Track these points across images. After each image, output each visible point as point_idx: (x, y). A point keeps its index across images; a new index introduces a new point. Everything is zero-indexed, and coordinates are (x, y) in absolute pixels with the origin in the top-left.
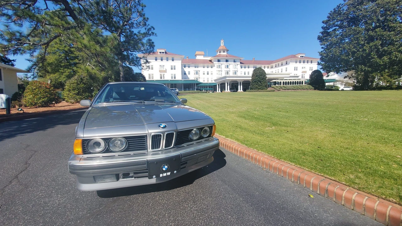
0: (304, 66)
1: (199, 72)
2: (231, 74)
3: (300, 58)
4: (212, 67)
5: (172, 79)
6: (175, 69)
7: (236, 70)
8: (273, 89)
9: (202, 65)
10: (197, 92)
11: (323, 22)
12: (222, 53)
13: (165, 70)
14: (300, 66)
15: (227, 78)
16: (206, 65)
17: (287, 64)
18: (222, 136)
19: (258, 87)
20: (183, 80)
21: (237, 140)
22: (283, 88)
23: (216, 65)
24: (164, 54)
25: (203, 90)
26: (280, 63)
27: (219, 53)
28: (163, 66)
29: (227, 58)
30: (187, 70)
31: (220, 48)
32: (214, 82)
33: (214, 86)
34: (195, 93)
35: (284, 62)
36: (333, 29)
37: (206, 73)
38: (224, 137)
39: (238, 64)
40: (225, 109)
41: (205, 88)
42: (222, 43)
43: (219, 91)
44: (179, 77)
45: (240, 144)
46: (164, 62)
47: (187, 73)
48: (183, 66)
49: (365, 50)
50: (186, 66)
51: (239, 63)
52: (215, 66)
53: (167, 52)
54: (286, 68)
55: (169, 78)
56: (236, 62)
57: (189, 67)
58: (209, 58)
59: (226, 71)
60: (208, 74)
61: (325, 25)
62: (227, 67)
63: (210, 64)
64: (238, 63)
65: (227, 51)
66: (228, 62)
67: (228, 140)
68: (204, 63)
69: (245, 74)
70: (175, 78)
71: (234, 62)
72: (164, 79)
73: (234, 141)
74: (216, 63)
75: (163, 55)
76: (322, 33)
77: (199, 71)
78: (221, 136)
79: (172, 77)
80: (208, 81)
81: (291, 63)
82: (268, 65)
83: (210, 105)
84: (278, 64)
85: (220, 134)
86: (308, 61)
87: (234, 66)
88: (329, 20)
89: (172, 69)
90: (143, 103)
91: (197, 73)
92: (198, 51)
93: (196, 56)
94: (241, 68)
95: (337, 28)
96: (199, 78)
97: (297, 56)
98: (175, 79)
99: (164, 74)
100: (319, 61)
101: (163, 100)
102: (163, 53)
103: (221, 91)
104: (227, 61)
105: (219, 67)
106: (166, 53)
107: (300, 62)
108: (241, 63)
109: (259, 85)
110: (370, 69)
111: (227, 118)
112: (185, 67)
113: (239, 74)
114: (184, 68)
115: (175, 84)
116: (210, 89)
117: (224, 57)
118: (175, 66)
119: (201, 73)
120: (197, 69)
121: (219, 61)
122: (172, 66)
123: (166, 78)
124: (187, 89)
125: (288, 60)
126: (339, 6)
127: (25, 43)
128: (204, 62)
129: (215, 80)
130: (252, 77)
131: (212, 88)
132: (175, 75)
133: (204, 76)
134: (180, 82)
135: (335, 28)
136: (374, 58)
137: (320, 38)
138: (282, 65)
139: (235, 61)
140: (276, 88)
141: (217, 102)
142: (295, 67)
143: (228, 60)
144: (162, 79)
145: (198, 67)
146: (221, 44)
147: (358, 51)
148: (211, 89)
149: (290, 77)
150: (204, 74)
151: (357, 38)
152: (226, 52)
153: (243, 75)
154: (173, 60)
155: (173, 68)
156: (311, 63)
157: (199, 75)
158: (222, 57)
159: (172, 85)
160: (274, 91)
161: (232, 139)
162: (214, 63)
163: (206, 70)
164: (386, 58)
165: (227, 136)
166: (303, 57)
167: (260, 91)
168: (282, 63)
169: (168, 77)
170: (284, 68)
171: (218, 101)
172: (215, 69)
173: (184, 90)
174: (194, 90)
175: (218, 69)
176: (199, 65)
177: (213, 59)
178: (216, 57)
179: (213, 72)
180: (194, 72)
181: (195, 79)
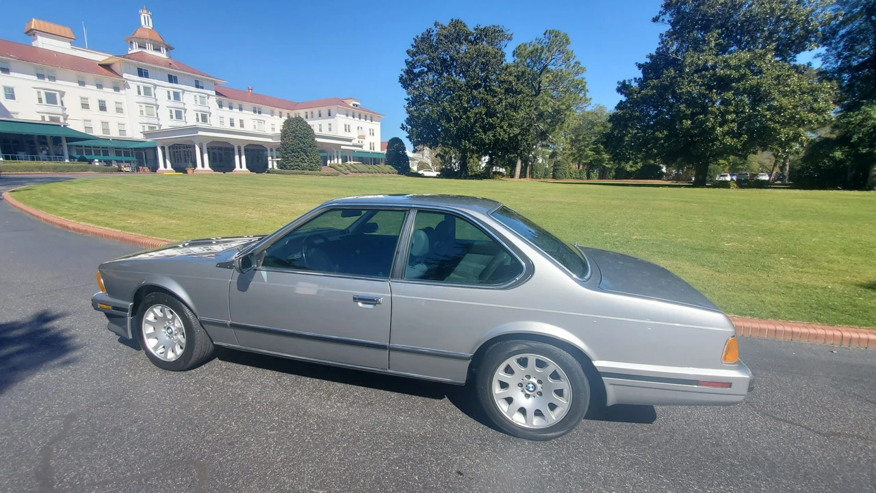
0: (360, 126)
1: (62, 96)
2: (191, 120)
3: (353, 108)
4: (116, 89)
7: (206, 109)
8: (334, 171)
9: (73, 73)
10: (78, 167)
11: (408, 52)
12: (150, 51)
14: (354, 123)
15: (200, 133)
16: (89, 77)
17: (329, 115)
19: (300, 164)
22: (352, 169)
23: (133, 86)
25: (93, 161)
26: (316, 111)
27: (135, 49)
29: (171, 72)
31: (139, 33)
32: (141, 137)
33: (136, 149)
34: (69, 169)
35: (324, 111)
36: (420, 69)
37: (94, 105)
39: (209, 95)
41: (97, 153)
42: (146, 21)
43: (165, 167)
49: (468, 118)
51: (214, 93)
52: (129, 88)
54: (330, 124)
56: (202, 88)
57: (5, 70)
58: (101, 58)
59: (173, 110)
60: (103, 108)
61: (410, 59)
62: (177, 96)
63: (107, 78)
64: (209, 92)
65: (169, 49)
66: (176, 82)
68: (79, 70)
69: (232, 124)
71: (197, 86)
74: (133, 80)
76: (407, 72)
77: (62, 94)
80: (106, 130)
81: (338, 115)
82: (288, 111)
84: (312, 113)
86: (366, 116)
87: (198, 97)
88: (417, 52)
91: (51, 98)
92: (38, 18)
93: (31, 33)
94: (221, 106)
95: (426, 69)
97: (346, 101)
100: (405, 124)
103: (177, 168)
104: (172, 79)
105: (147, 91)
107: (354, 117)
108: (217, 93)
109: (303, 159)
110: (475, 148)
113: (214, 122)
116: (119, 158)
117: (161, 65)
119: (72, 102)
120: (46, 84)
121: (142, 73)
125: (333, 109)
126: (429, 32)
128: (77, 65)
129: (146, 134)
130: (282, 139)
131: (127, 154)
133: (85, 114)
135: (423, 68)
136: (479, 132)
137: (401, 79)
138: (320, 115)
139: (200, 85)
140: (339, 168)
142: (345, 125)
143: (176, 78)
145: (53, 78)
146: (143, 23)
147: (461, 118)
148: (123, 158)
149: (353, 146)
150: (85, 106)
151: (460, 96)
152: (163, 50)
153: (227, 126)
156: (372, 121)
157: (65, 109)
158: (151, 63)
160: (338, 175)
162: (125, 75)
163: (92, 94)
164: (490, 134)
166: (357, 106)
167: (308, 174)
168: (319, 112)
170: (325, 123)
172: (131, 97)
173: (7, 158)
174: (62, 159)
175: (143, 99)
176: (59, 72)
177: (117, 62)
178: (129, 58)
179: (124, 107)
180: (39, 92)
181: (47, 119)
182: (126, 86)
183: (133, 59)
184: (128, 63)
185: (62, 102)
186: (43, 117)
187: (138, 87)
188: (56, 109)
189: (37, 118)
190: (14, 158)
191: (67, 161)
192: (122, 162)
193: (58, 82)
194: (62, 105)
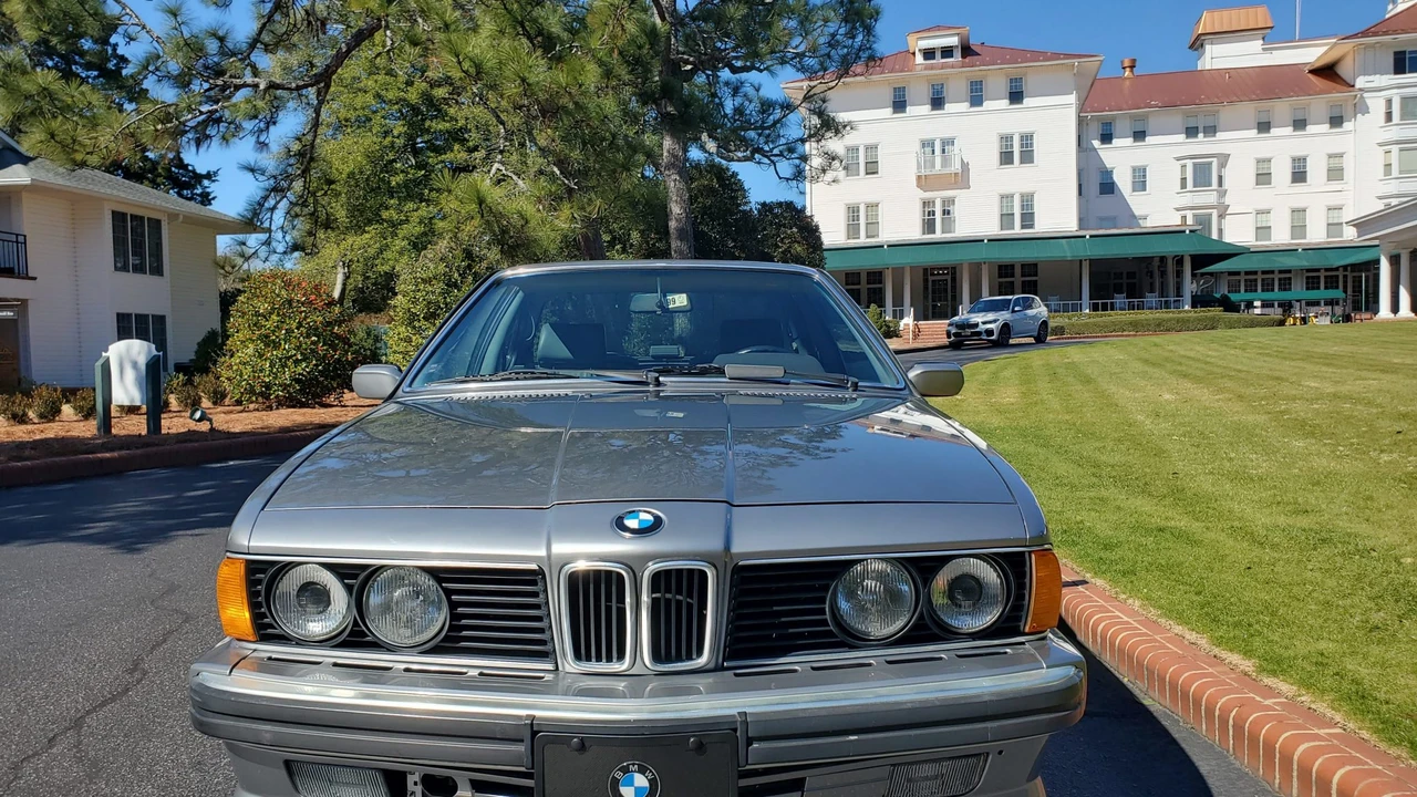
1: (1222, 165)
4: (1336, 121)
5: (1007, 233)
6: (1027, 157)
9: (1248, 110)
10: (1200, 320)
13: (956, 167)
16: (1282, 108)
18: (1235, 658)
20: (1087, 233)
21: (1359, 699)
23: (1376, 105)
24: (957, 58)
25: (1250, 305)
28: (948, 143)
30: (1119, 157)
32: (1350, 234)
33: (1356, 267)
34: (1183, 326)
37: (1281, 172)
38: (1247, 665)
40: (1385, 457)
41: (1268, 287)
43: (1395, 308)
44: (1058, 214)
45: (1365, 734)
46: (957, 118)
47: (1123, 180)
48: (1095, 129)
50: (1118, 127)
52: (1366, 111)
53: (974, 42)
55: (989, 226)
57: (1139, 135)
58: (1312, 54)
60: (1299, 176)
63: (1324, 99)
67: (1270, 692)
68: (1265, 96)
70: (1028, 219)
72: (948, 236)
73: (1322, 707)
74: (1380, 87)
75: (943, 67)
77: (1224, 159)
78: (1224, 654)
79: (1007, 219)
80: (1298, 229)
83: (1262, 418)
85: (1219, 642)
89: (1006, 158)
90: (651, 388)
91: (1202, 174)
93: (1197, 45)
96: (1221, 216)
98: (1028, 232)
99: (948, 203)
101: (777, 372)
102: (947, 52)
105: (1410, 109)
106: (967, 50)
111: (1364, 528)
112: (1107, 138)
114: (1096, 143)
115: (1030, 268)
116: (1313, 295)
118: (1027, 140)
119: (1238, 175)
120: (1202, 145)
121: (1405, 62)
122: (1006, 139)
123: (962, 230)
124: (1120, 299)
127: (238, 88)
128: (1266, 86)
129: (1361, 225)
131: (1332, 283)
132: (1027, 201)
133: (1263, 199)
134: (1066, 252)
141: (1335, 396)
144: (938, 235)
145: (1211, 130)
148: (1322, 293)
150: (1263, 178)
154: (1016, 97)
155: (1018, 151)
157: (1223, 194)
159: (1005, 270)
161: (1308, 686)
162: (1360, 82)
163: (1282, 145)
165: (1276, 665)
169: (976, 218)
171: (1344, 389)
172: (1365, 135)
173: (1095, 308)
174: (1178, 305)
175: (1394, 133)
176: (1226, 113)
177: (1348, 52)
178: (1375, 34)
179: (1348, 164)
180: (1184, 166)
181: (1190, 221)
182: (1360, 108)
183: (1386, 33)
184: (1372, 46)
185: (1220, 178)
186: (1184, 218)
187: (1389, 102)
188: (1208, 197)
189: (1172, 220)
190: (1105, 308)
191: (1187, 307)
192: (1316, 303)
193: (1220, 135)
194: (1220, 183)
